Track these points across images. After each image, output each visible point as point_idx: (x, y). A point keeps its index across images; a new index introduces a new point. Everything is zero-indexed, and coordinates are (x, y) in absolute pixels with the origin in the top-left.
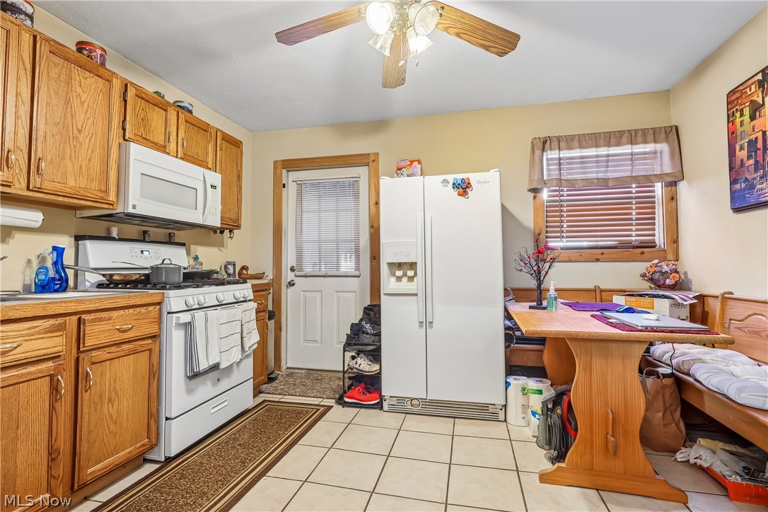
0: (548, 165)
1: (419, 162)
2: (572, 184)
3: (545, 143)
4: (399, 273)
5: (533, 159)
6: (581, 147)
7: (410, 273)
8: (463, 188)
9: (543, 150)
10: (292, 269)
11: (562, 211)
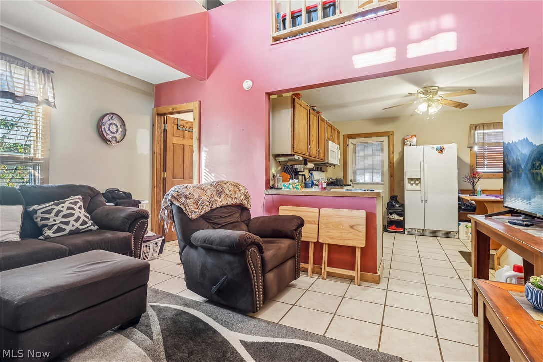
0: (478, 136)
1: (415, 136)
2: (490, 145)
3: (476, 127)
4: (412, 182)
5: (471, 133)
6: (495, 129)
7: (417, 182)
8: (441, 150)
9: (476, 130)
10: (351, 181)
11: (484, 156)
